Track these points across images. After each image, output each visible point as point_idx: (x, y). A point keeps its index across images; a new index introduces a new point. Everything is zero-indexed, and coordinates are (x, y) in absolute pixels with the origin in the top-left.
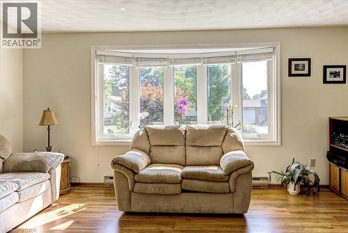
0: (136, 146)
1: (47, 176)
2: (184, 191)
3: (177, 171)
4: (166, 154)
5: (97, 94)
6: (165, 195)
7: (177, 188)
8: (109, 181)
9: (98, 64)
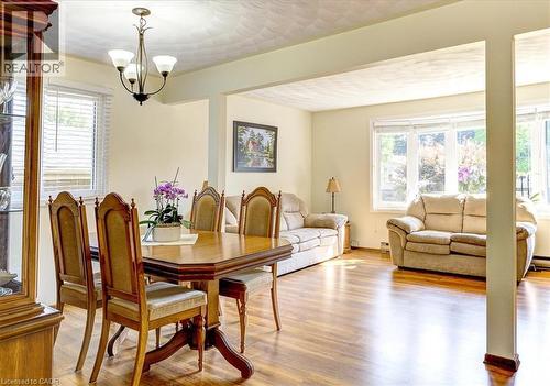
0: (411, 213)
1: (335, 232)
2: (452, 253)
3: (448, 235)
4: (442, 221)
5: (375, 163)
6: (434, 254)
7: (446, 250)
8: (386, 247)
9: (375, 135)
